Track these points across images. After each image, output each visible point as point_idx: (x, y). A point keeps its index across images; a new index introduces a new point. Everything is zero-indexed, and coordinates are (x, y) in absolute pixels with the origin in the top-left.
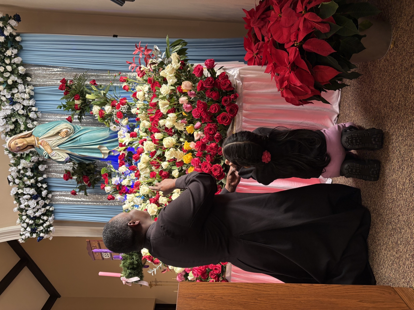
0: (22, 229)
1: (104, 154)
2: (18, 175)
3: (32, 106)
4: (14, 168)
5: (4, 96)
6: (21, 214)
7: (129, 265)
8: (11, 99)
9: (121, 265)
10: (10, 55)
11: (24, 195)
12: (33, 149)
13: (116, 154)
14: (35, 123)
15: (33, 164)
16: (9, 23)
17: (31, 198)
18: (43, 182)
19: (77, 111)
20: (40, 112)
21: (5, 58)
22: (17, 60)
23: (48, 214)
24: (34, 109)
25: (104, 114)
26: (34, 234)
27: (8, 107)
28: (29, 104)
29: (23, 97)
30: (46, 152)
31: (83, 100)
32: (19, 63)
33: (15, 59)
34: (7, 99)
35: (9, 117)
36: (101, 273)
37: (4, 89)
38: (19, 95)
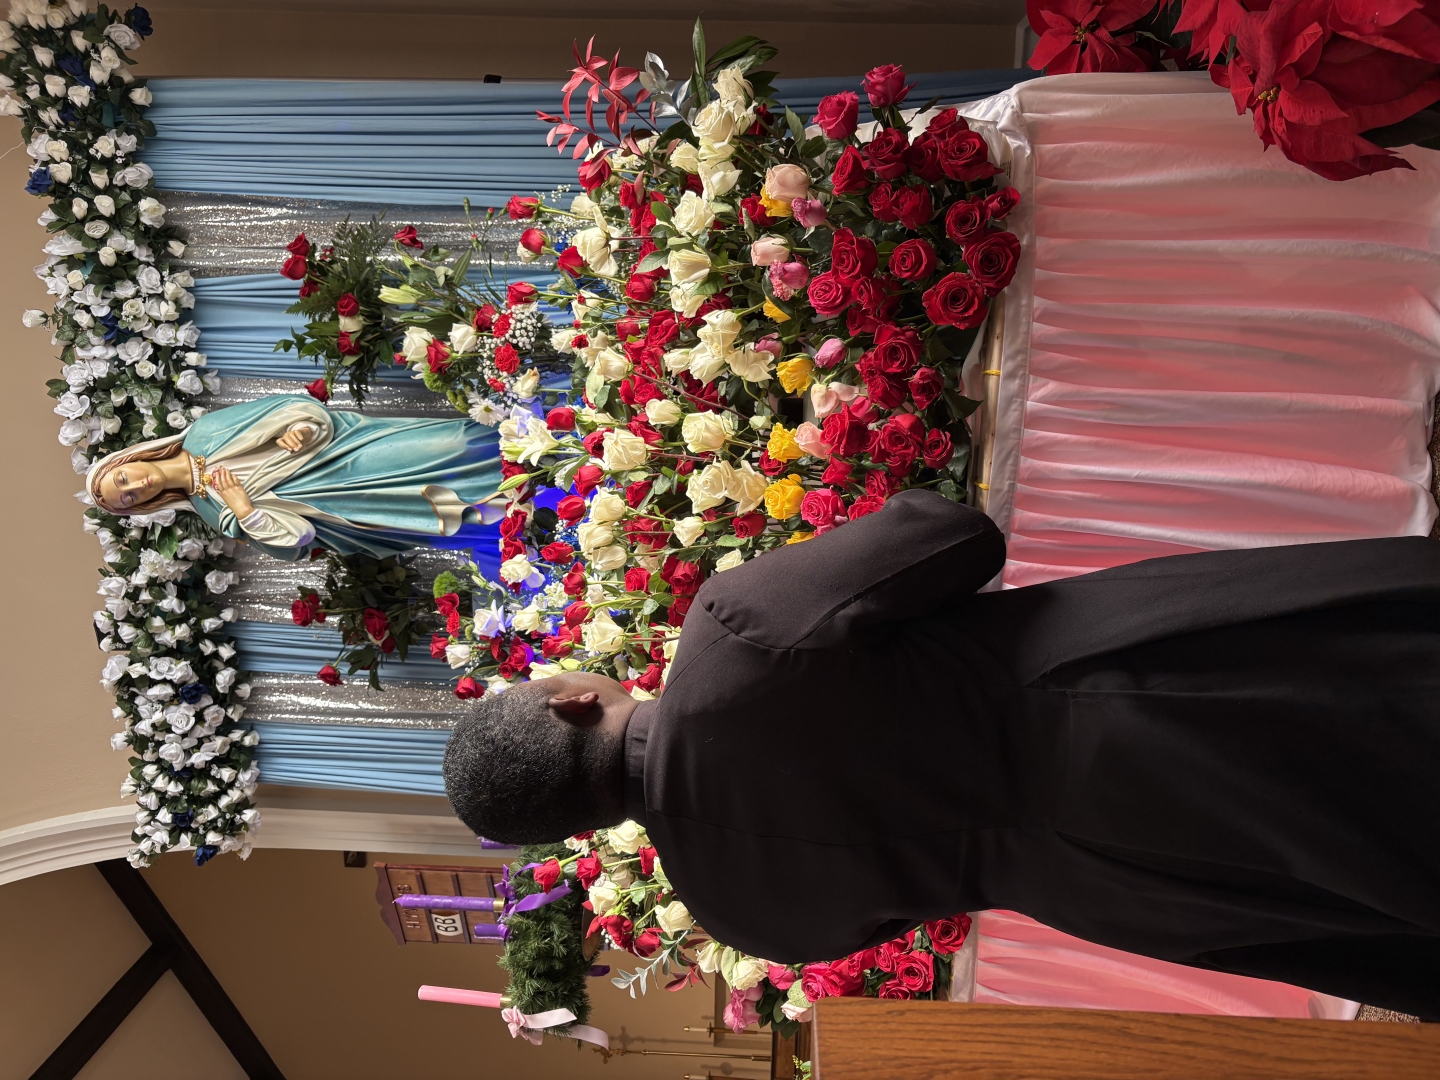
0: (142, 816)
1: (446, 517)
2: (130, 609)
3: (186, 349)
4: (115, 582)
5: (87, 309)
6: (139, 756)
7: (534, 959)
8: (109, 321)
9: (504, 960)
10: (108, 154)
11: (153, 683)
12: (184, 505)
13: (490, 521)
14: (196, 411)
15: (184, 568)
16: (108, 37)
17: (175, 696)
18: (220, 636)
19: (346, 357)
20: (215, 373)
21: (93, 167)
22: (135, 175)
23: (238, 761)
24: (192, 358)
25: (448, 356)
26: (183, 836)
27: (98, 351)
28: (176, 339)
29: (154, 314)
30: (228, 511)
31: (368, 317)
32: (141, 185)
33: (128, 169)
34: (95, 319)
35: (103, 390)
36: (426, 992)
37: (87, 282)
38: (143, 307)
